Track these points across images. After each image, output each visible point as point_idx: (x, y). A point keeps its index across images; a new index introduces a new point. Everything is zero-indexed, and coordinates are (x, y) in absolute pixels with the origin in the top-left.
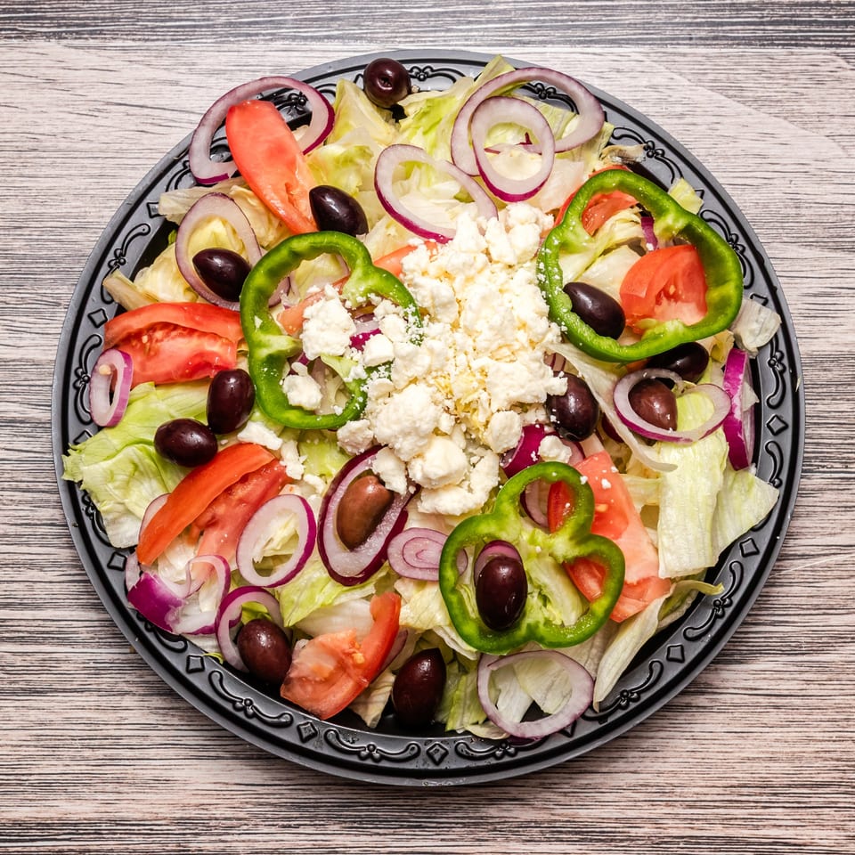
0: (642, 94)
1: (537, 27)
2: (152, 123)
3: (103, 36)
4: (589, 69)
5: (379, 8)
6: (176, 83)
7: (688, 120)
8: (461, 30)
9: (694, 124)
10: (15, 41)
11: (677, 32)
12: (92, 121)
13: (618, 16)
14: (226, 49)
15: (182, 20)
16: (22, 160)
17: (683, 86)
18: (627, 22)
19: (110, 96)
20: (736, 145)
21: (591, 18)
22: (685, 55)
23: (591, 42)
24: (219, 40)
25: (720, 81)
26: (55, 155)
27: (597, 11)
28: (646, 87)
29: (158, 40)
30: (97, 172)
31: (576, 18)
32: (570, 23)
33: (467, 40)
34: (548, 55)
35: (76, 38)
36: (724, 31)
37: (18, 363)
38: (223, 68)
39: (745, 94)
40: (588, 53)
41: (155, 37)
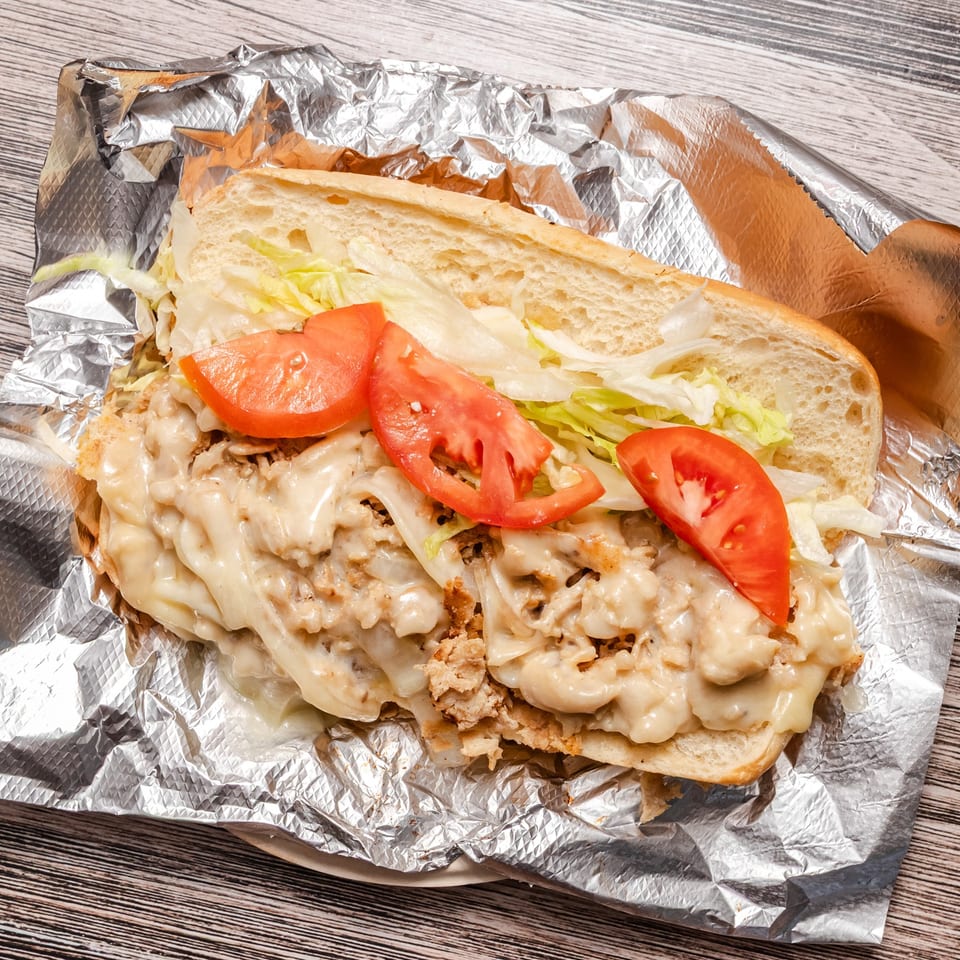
0: (833, 124)
1: (730, 16)
4: (779, 81)
11: (893, 60)
12: (187, 13)
13: (828, 24)
16: (95, 42)
17: (884, 125)
18: (836, 34)
21: (795, 20)
22: (894, 88)
25: (929, 129)
28: (840, 117)
31: (779, 15)
32: (770, 20)
34: (735, 53)
40: (782, 61)
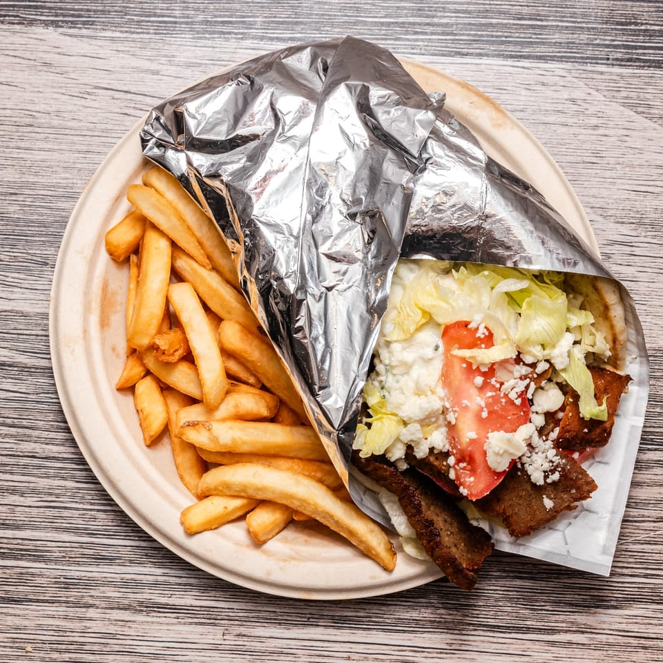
2: (134, 108)
3: (95, 27)
5: (338, 16)
6: (157, 73)
7: (601, 131)
8: (408, 40)
9: (606, 136)
10: (17, 27)
14: (202, 45)
15: (163, 16)
19: (98, 81)
20: (640, 156)
23: (521, 57)
24: (196, 36)
26: (49, 131)
27: (526, 29)
29: (142, 33)
30: (84, 148)
33: (413, 49)
35: (71, 27)
36: (637, 54)
37: (10, 314)
38: (199, 61)
39: (653, 111)
41: (141, 30)
